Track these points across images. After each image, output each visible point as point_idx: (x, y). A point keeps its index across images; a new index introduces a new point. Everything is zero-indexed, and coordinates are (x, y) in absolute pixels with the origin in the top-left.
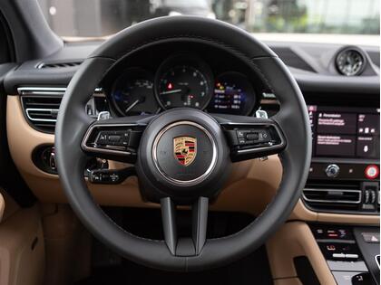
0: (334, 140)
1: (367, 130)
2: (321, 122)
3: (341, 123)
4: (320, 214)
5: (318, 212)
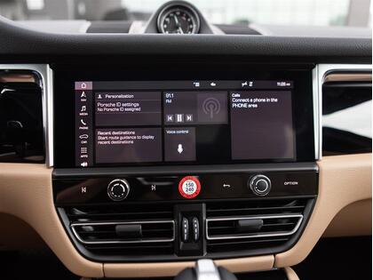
0: (126, 138)
1: (179, 118)
2: (102, 108)
3: (135, 108)
4: (107, 266)
5: (103, 262)
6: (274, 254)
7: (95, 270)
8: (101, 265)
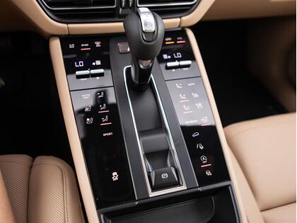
4: (70, 26)
5: (67, 23)
6: (180, 17)
7: (63, 28)
8: (65, 25)
